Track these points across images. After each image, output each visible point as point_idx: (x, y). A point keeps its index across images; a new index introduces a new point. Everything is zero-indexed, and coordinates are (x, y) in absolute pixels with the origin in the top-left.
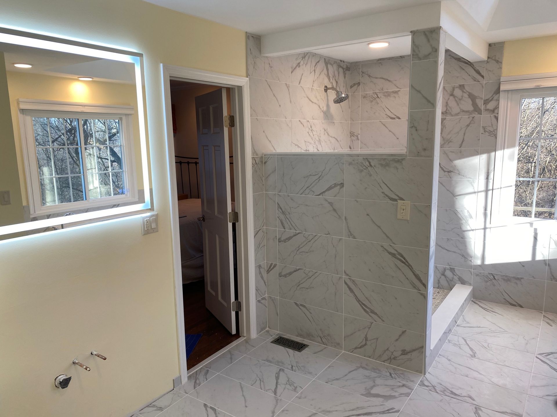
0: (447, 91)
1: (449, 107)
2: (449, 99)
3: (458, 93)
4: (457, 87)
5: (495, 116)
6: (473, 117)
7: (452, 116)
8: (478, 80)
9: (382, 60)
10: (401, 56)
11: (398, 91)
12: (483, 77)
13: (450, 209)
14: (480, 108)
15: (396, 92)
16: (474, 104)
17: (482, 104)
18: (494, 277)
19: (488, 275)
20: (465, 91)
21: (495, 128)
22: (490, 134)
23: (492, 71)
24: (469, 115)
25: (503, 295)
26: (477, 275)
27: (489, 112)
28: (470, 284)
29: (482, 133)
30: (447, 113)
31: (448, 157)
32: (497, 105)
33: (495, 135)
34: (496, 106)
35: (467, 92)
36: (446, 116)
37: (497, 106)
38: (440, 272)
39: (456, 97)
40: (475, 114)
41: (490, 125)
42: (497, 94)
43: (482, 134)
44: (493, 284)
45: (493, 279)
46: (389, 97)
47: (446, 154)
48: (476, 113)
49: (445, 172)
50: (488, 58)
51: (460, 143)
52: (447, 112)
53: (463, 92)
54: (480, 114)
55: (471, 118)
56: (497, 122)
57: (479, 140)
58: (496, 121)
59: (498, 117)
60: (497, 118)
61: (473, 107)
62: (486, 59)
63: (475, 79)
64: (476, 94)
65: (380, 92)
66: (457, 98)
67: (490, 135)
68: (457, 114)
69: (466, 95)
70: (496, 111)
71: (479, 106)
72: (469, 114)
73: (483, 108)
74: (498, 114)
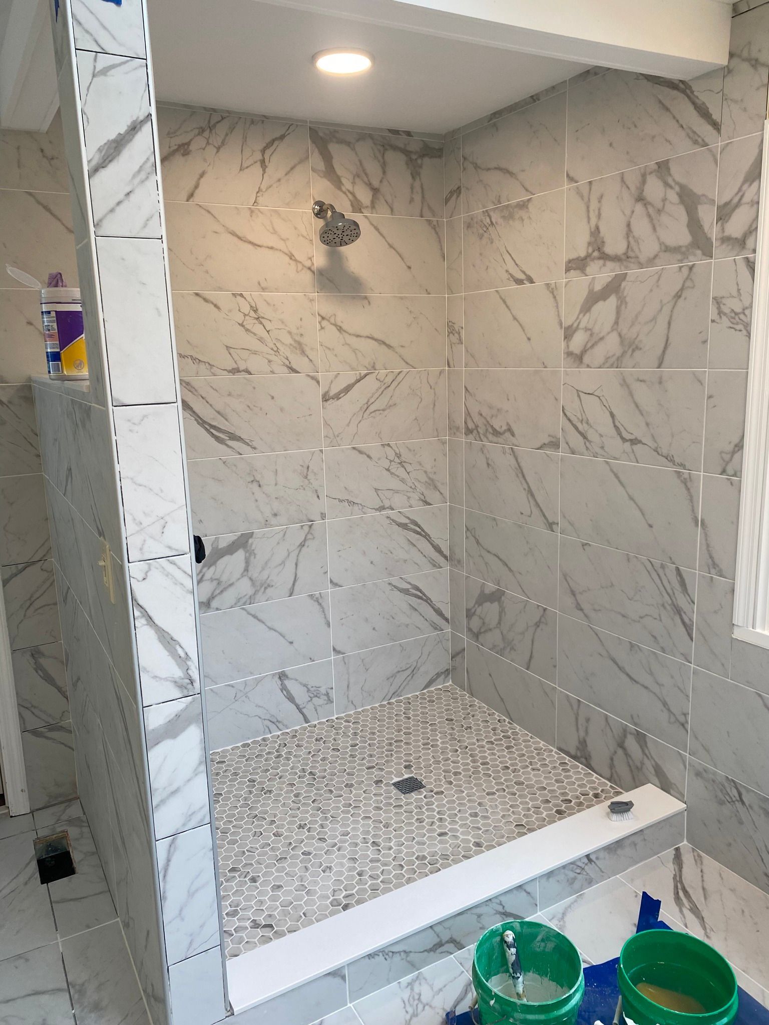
0: (628, 188)
1: (634, 237)
2: (633, 212)
3: (654, 189)
4: (651, 173)
5: (747, 260)
6: (691, 268)
7: (641, 266)
8: (703, 140)
9: (497, 116)
10: (532, 97)
11: (529, 200)
12: (716, 126)
13: (636, 557)
14: (709, 236)
15: (523, 206)
16: (694, 225)
17: (712, 223)
18: (740, 794)
19: (726, 784)
20: (670, 181)
21: (747, 304)
22: (733, 323)
23: (742, 100)
24: (681, 261)
25: (763, 861)
26: (698, 774)
27: (730, 247)
28: (680, 797)
29: (713, 321)
30: (630, 259)
31: (632, 397)
32: (753, 223)
33: (747, 324)
34: (751, 226)
35: (677, 183)
36: (627, 268)
37: (754, 226)
38: (614, 737)
39: (650, 204)
40: (695, 255)
41: (735, 293)
42: (753, 181)
43: (714, 324)
44: (736, 815)
45: (737, 800)
46: (511, 222)
47: (628, 386)
48: (699, 252)
49: (624, 442)
50: (731, 55)
51: (660, 352)
52: (631, 254)
53: (667, 184)
54: (707, 256)
55: (685, 271)
56: (752, 282)
57: (705, 342)
58: (750, 277)
59: (754, 263)
60: (751, 264)
61: (691, 232)
62: (725, 62)
63: (697, 138)
64: (698, 190)
65: (494, 209)
66: (653, 206)
67: (732, 325)
68: (651, 261)
69: (673, 196)
70: (750, 243)
71: (706, 228)
72: (679, 257)
73: (714, 232)
74: (754, 251)
